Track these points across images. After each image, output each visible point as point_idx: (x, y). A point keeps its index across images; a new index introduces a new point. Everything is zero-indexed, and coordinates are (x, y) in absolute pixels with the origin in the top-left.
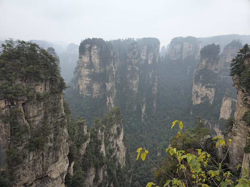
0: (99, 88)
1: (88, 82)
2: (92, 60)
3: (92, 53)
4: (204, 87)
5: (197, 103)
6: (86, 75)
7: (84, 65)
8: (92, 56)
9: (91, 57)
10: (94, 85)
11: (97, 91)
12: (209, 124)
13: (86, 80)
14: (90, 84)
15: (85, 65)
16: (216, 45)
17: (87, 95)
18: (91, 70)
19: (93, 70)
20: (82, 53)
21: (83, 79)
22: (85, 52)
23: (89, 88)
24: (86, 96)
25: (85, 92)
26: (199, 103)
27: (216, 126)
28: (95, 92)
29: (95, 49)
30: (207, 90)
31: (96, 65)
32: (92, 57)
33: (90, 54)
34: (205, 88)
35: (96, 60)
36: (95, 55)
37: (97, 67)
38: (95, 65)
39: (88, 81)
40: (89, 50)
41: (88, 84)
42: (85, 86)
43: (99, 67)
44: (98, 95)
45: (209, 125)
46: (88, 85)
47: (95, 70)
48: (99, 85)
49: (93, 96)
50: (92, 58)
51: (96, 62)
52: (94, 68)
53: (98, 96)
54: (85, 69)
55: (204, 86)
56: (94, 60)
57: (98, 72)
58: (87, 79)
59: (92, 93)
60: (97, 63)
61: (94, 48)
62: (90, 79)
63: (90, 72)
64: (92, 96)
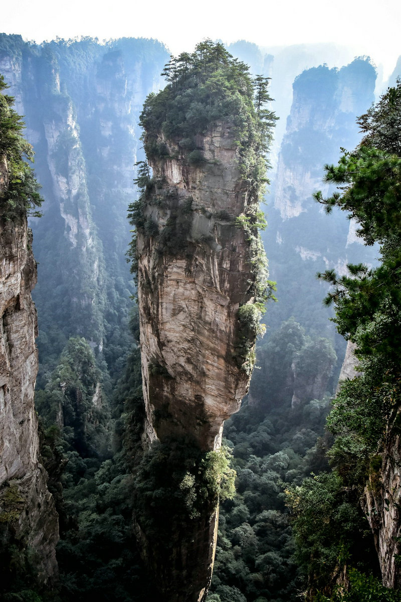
4: (308, 175)
5: (293, 214)
12: (325, 259)
16: (330, 69)
26: (297, 214)
27: (339, 262)
30: (315, 182)
34: (311, 178)
45: (325, 262)
55: (309, 173)
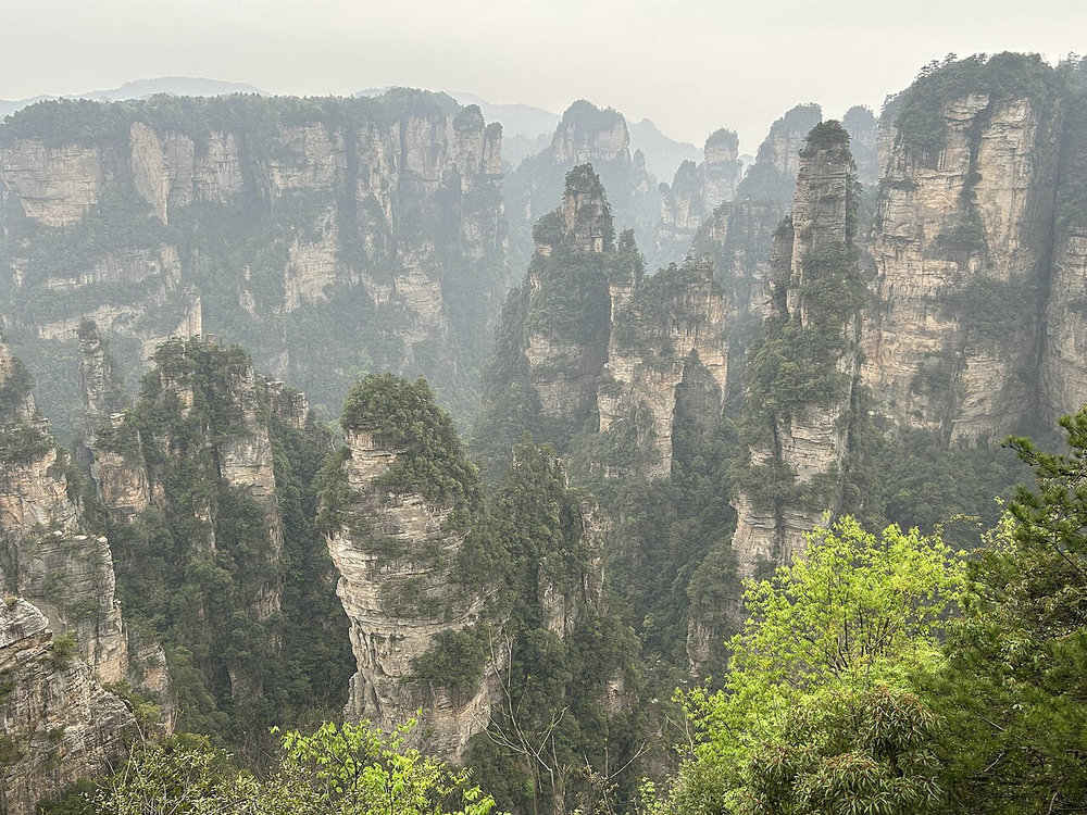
0: (999, 386)
1: (931, 342)
2: (980, 199)
3: (986, 152)
6: (925, 298)
7: (920, 236)
8: (985, 173)
9: (972, 178)
10: (970, 363)
11: (981, 401)
13: (923, 332)
14: (945, 355)
15: (931, 232)
17: (916, 425)
18: (963, 265)
19: (973, 265)
20: (925, 156)
21: (892, 324)
22: (944, 146)
23: (938, 381)
24: (905, 431)
25: (902, 404)
28: (972, 412)
29: (1014, 127)
31: (995, 233)
32: (980, 178)
33: (974, 156)
35: (1004, 200)
36: (1001, 167)
37: (1005, 243)
38: (990, 230)
39: (932, 335)
40: (966, 131)
41: (928, 355)
42: (908, 370)
43: (1013, 245)
44: (984, 426)
46: (936, 360)
47: (990, 266)
48: (1000, 367)
49: (954, 436)
50: (980, 185)
51: (998, 210)
52: (983, 250)
53: (983, 439)
54: (926, 256)
56: (990, 198)
57: (1004, 277)
58: (931, 322)
59: (949, 415)
60: (1005, 216)
61: (1010, 119)
62: (952, 325)
63: (958, 278)
64: (948, 434)
